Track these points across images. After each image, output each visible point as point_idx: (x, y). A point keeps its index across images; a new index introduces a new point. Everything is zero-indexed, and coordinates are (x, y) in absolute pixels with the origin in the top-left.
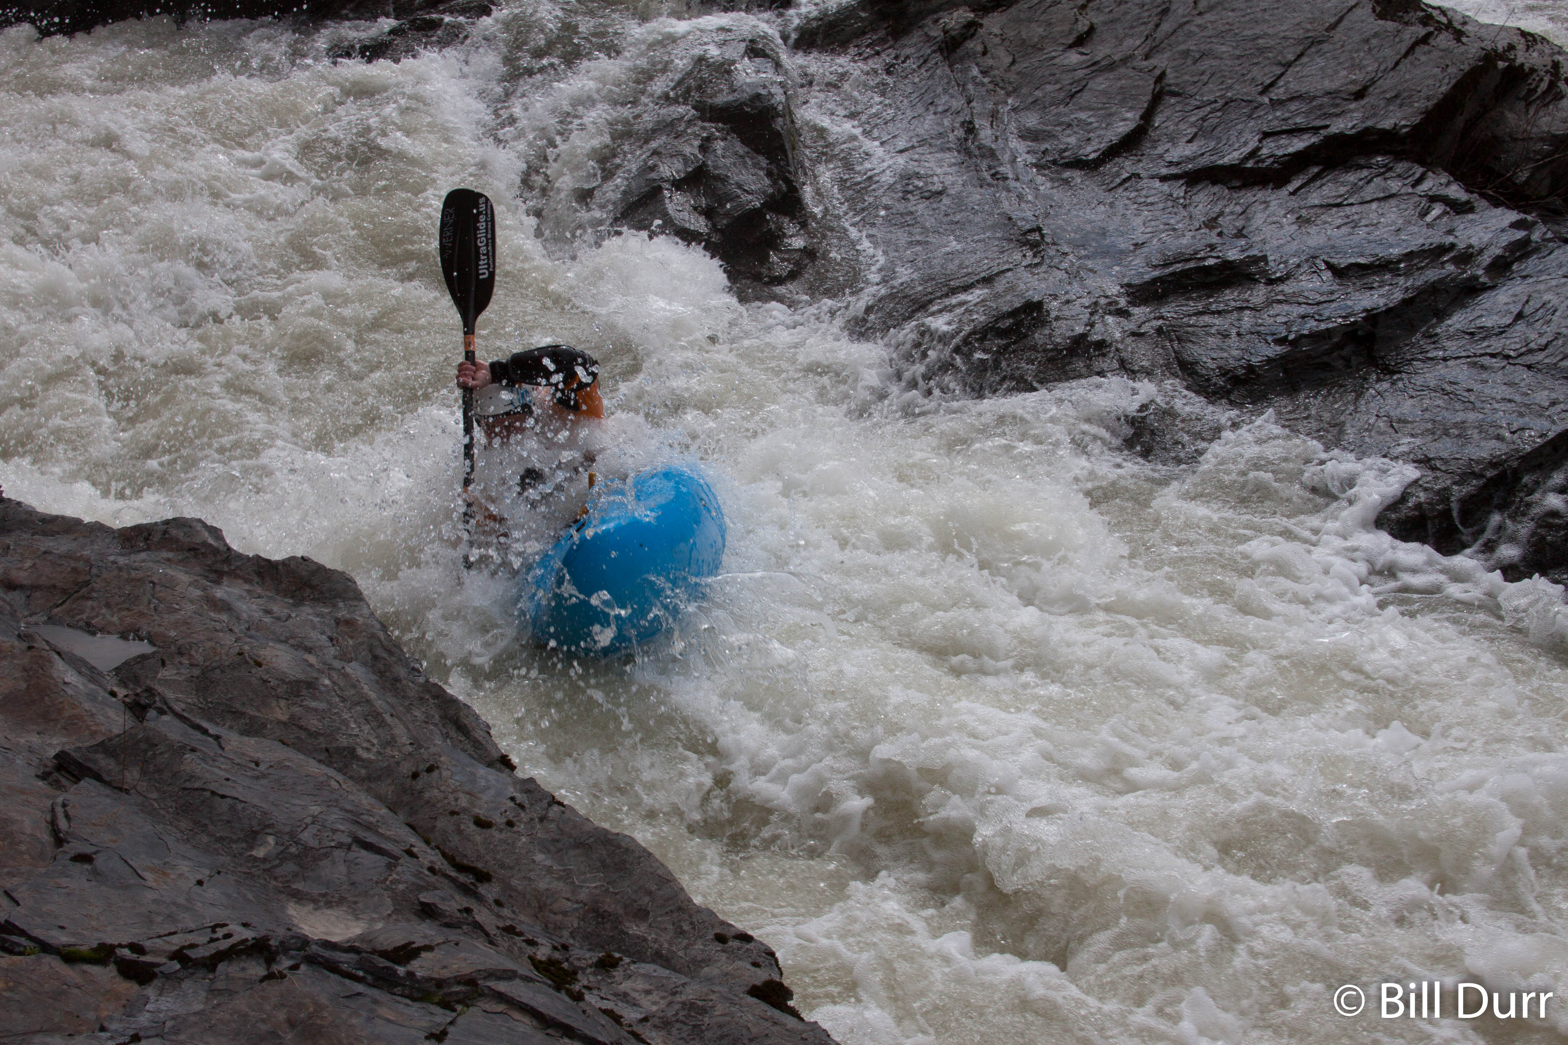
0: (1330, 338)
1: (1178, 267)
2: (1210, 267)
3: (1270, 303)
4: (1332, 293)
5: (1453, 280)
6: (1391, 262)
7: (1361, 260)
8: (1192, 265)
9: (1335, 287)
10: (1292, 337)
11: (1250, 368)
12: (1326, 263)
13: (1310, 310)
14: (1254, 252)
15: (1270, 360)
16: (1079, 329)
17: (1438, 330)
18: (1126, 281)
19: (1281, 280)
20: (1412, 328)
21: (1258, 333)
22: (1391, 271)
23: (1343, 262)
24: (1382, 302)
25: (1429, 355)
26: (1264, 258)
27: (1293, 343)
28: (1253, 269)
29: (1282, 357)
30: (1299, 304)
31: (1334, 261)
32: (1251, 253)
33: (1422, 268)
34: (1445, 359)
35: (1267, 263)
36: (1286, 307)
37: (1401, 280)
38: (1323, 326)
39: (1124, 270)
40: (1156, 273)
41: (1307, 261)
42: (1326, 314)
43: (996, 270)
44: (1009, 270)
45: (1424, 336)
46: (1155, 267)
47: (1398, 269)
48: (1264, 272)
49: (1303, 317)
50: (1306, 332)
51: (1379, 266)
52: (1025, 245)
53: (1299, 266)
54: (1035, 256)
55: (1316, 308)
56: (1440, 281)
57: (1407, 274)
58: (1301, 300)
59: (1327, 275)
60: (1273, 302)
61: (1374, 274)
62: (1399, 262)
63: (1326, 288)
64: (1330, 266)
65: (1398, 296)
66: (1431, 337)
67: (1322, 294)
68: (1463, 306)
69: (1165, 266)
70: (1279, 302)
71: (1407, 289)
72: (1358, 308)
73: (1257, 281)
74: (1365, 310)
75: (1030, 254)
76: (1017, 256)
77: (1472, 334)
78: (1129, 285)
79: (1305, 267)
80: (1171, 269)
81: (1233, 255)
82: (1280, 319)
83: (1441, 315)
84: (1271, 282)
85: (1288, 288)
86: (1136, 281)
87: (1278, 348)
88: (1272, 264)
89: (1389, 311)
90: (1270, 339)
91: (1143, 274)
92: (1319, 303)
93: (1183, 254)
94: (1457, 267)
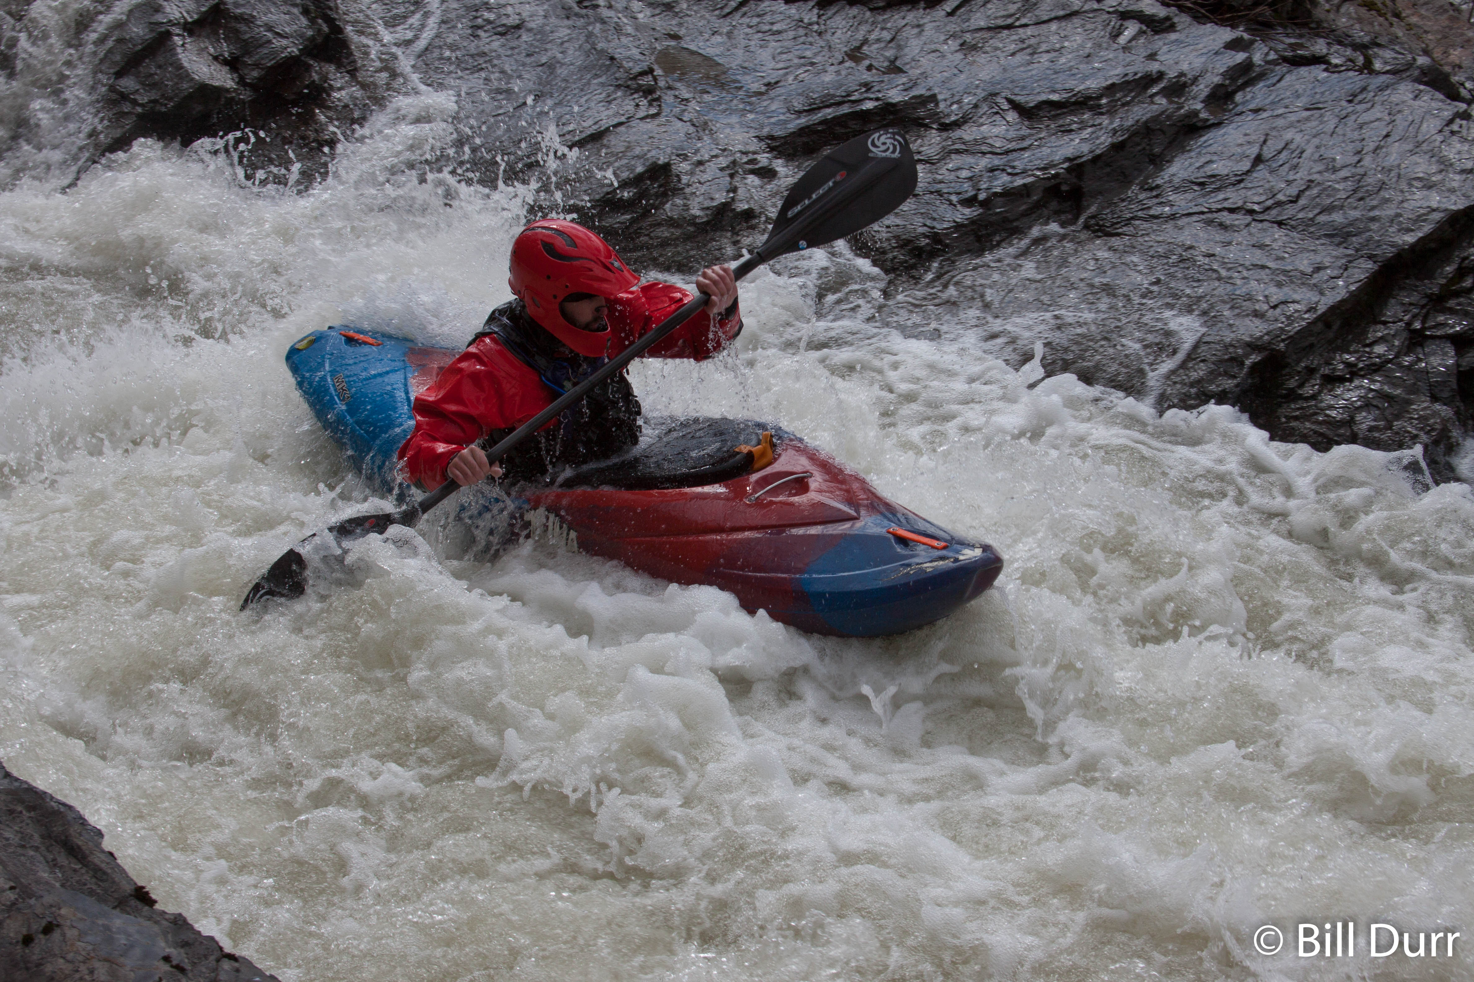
0: (1028, 195)
1: (829, 113)
2: (868, 111)
3: (947, 153)
4: (1023, 138)
5: (1169, 117)
6: (1090, 98)
7: (1055, 97)
8: (845, 109)
9: (1025, 131)
10: (982, 196)
11: (935, 237)
12: (1010, 101)
13: (997, 161)
14: (920, 91)
15: (958, 226)
16: (721, 197)
17: (1159, 181)
18: (766, 131)
19: (957, 124)
20: (1126, 181)
21: (939, 193)
22: (1091, 109)
23: (1031, 100)
24: (1085, 148)
25: (1152, 212)
26: (933, 98)
27: (984, 204)
28: (921, 113)
29: (973, 222)
30: (984, 153)
31: (1017, 98)
32: (915, 92)
33: (1127, 104)
34: (1173, 217)
35: (937, 105)
36: (969, 159)
37: (1105, 120)
38: (1019, 182)
39: (761, 117)
40: (803, 121)
41: (985, 99)
42: (1019, 165)
43: (604, 124)
44: (621, 124)
45: (1143, 189)
46: (799, 113)
47: (1099, 106)
48: (935, 116)
49: (992, 170)
50: (998, 190)
51: (1075, 103)
52: (636, 91)
53: (976, 106)
54: (650, 104)
55: (1005, 159)
56: (1155, 119)
57: (1111, 112)
58: (984, 148)
59: (1012, 116)
60: (950, 152)
61: (1072, 113)
62: (1099, 98)
63: (1012, 134)
64: (1015, 106)
65: (1105, 140)
66: (1151, 189)
67: (1010, 141)
68: (1183, 150)
69: (810, 111)
70: (958, 152)
71: (1115, 131)
72: (1057, 157)
73: (927, 127)
74: (1068, 159)
75: (644, 102)
76: (628, 106)
77: (1202, 184)
78: (771, 138)
79: (985, 108)
80: (820, 116)
81: (895, 96)
82: (965, 174)
83: (1159, 161)
84: (945, 127)
85: (968, 133)
86: (779, 132)
87: (967, 211)
88: (942, 106)
89: (1096, 159)
90: (954, 198)
91: (785, 122)
92: (1007, 152)
93: (834, 96)
94: (1171, 102)
